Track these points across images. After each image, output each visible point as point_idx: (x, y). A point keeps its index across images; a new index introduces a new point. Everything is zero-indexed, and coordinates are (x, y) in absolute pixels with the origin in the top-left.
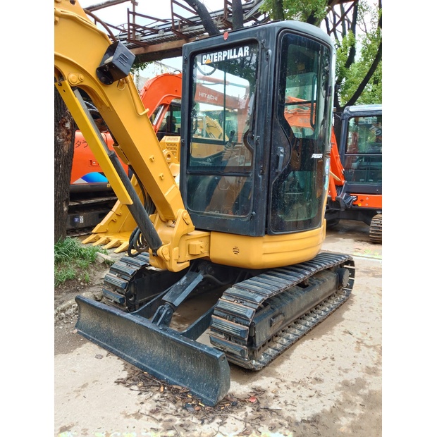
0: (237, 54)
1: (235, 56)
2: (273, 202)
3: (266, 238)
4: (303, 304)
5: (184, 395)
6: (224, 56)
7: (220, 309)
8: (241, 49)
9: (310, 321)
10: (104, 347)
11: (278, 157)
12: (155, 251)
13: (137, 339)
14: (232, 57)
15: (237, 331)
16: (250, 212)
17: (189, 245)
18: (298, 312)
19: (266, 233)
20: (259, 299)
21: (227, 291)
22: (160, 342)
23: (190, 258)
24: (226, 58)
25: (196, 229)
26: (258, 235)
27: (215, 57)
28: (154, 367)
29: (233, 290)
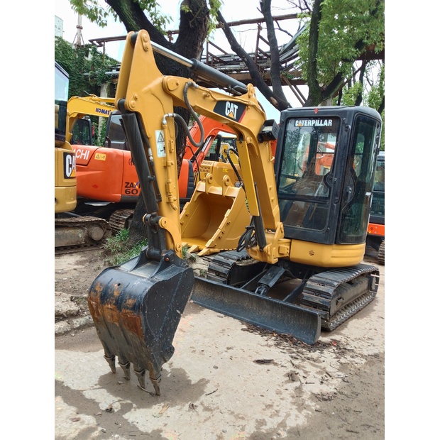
0: (323, 123)
1: (321, 125)
2: (342, 222)
3: (334, 246)
4: (352, 295)
5: (291, 339)
6: (313, 123)
7: (309, 289)
8: (326, 121)
9: (354, 308)
10: (220, 312)
11: (348, 193)
12: (261, 248)
13: (247, 306)
14: (319, 125)
15: (323, 302)
16: (326, 228)
17: (279, 248)
18: (349, 300)
19: (335, 243)
20: (336, 284)
21: (311, 278)
22: (268, 307)
23: (279, 256)
24: (314, 125)
25: (285, 238)
26: (330, 244)
27: (306, 123)
28: (263, 323)
29: (313, 278)
